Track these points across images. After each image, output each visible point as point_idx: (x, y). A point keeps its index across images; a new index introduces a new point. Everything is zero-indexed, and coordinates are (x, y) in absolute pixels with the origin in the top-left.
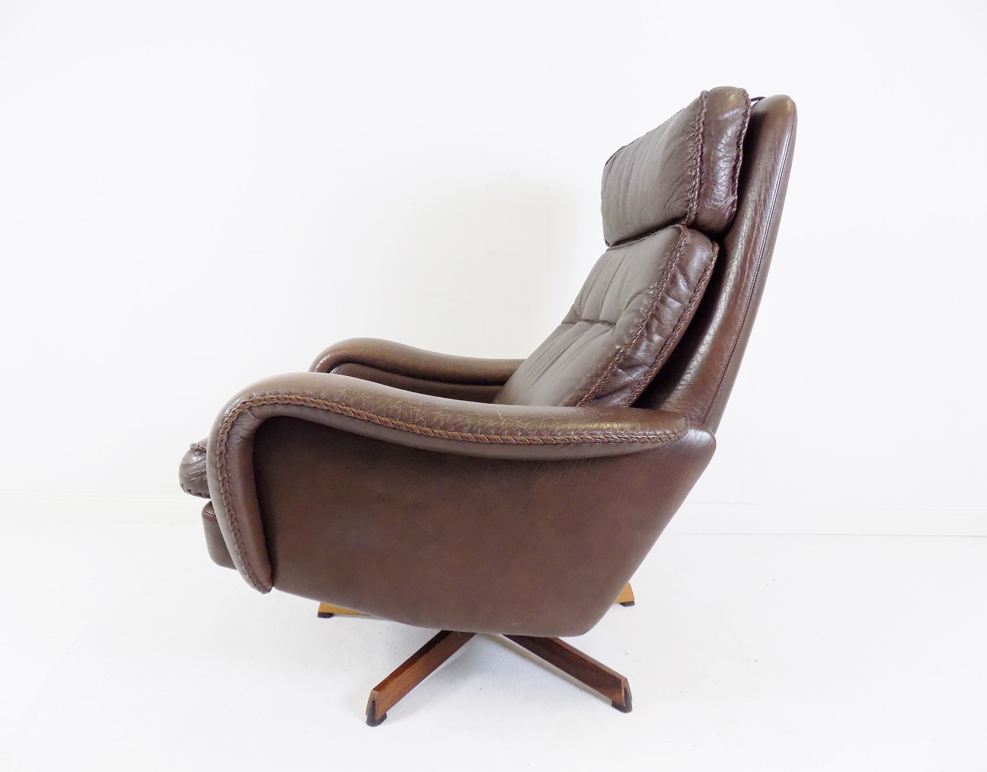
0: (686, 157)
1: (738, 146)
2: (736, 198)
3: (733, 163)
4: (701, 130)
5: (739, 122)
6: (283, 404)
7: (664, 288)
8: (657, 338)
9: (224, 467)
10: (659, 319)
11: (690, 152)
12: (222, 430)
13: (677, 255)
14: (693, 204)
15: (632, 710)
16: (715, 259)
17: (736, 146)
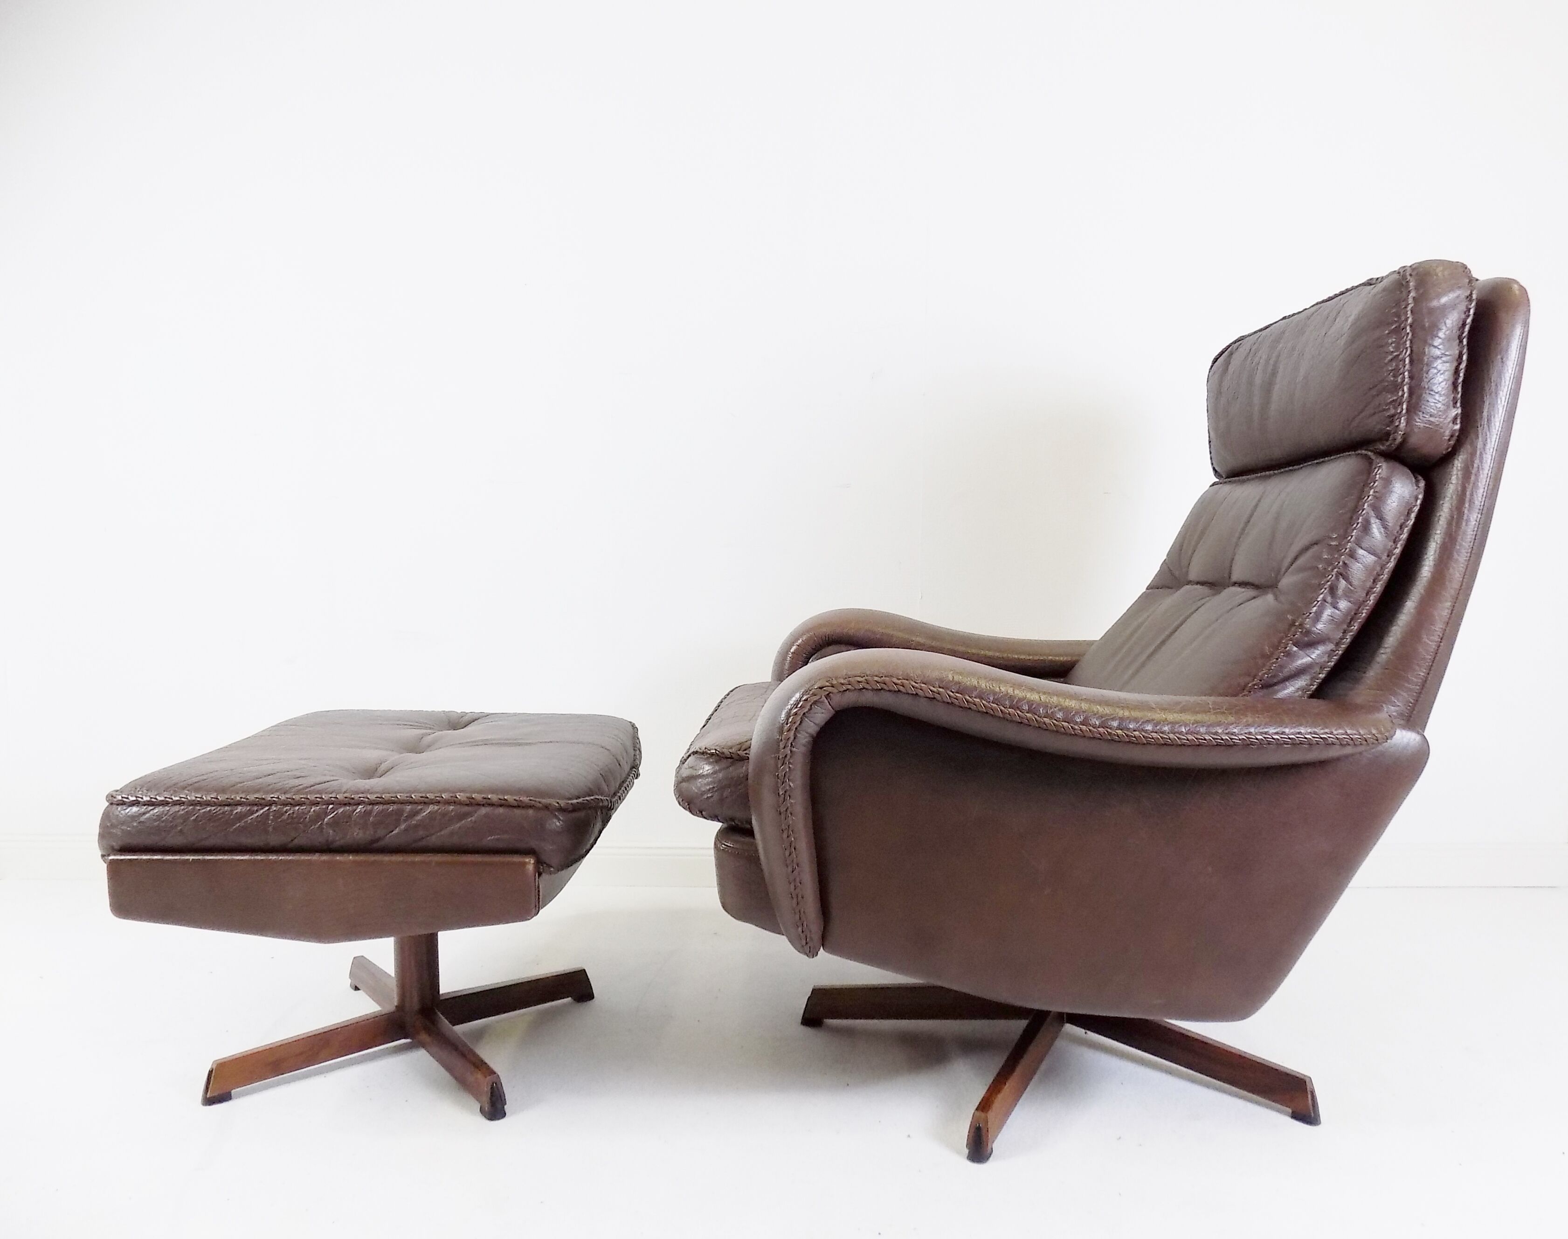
0: (1385, 358)
1: (1461, 342)
2: (1459, 411)
3: (1455, 364)
4: (1410, 321)
5: (1462, 307)
6: (873, 690)
7: (1353, 537)
8: (1343, 604)
9: (787, 776)
10: (1346, 579)
11: (1392, 350)
12: (788, 725)
13: (1369, 492)
14: (1400, 422)
15: (1320, 1123)
16: (1421, 497)
17: (1458, 341)
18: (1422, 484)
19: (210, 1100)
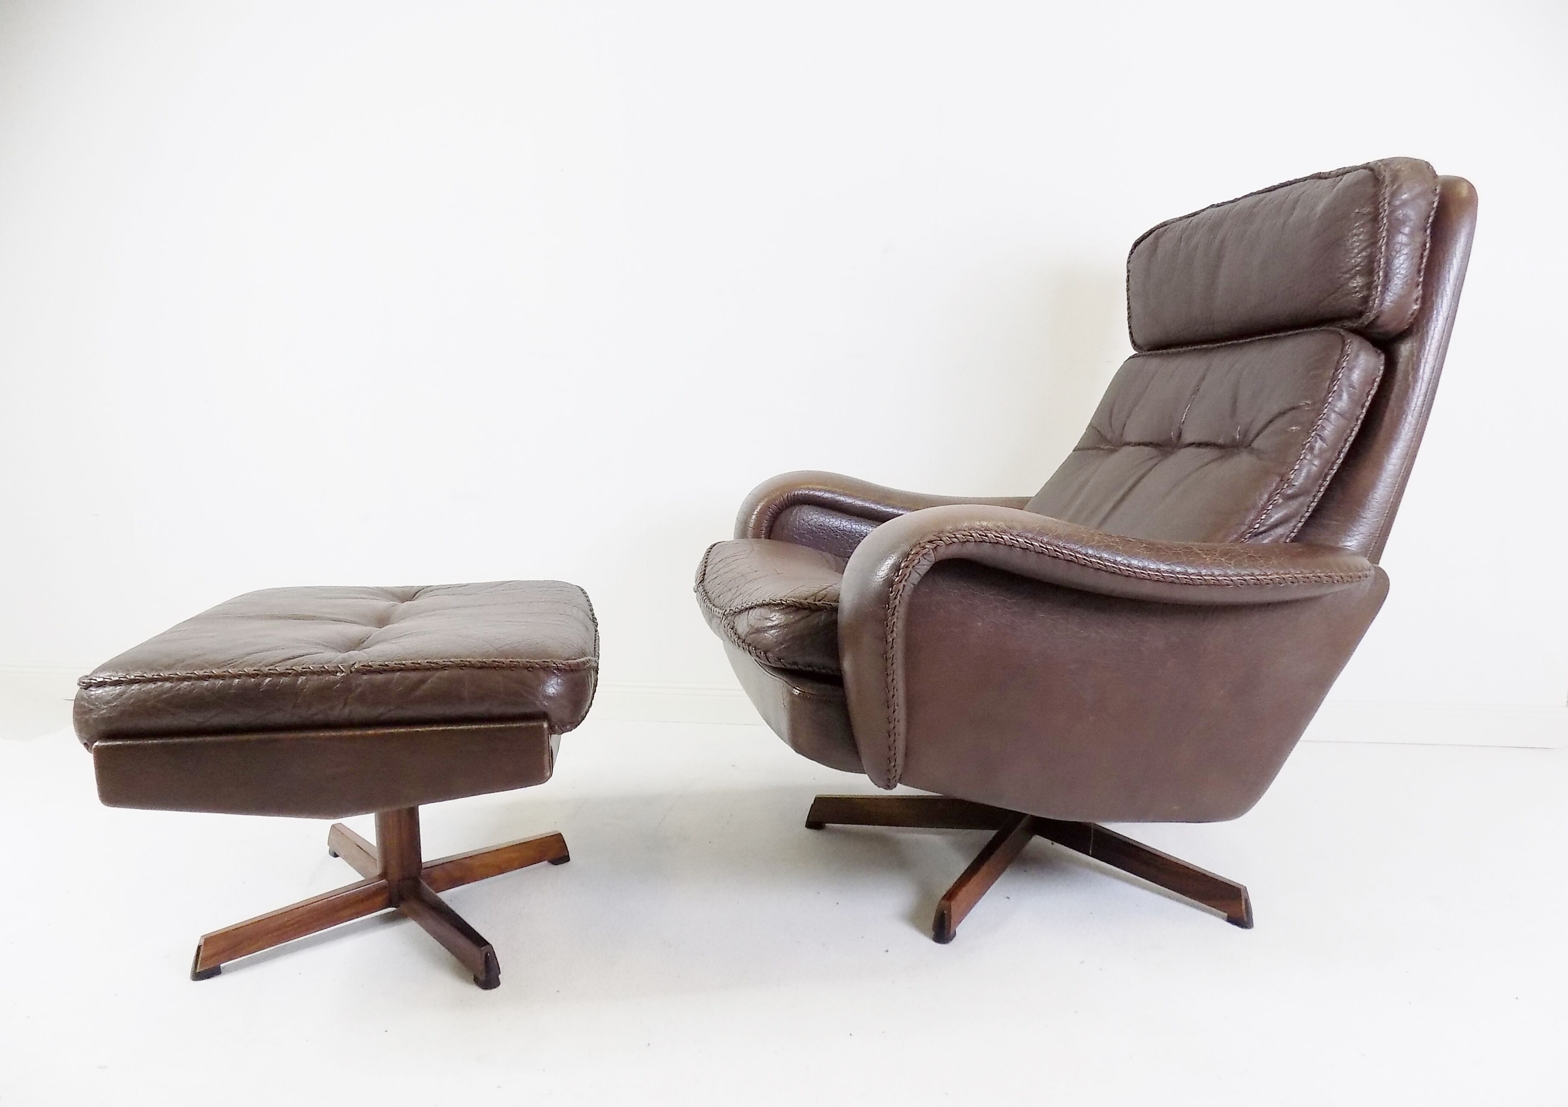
1: (1426, 231)
3: (1420, 251)
5: (1429, 199)
7: (1330, 403)
10: (1323, 439)
12: (899, 578)
13: (1343, 364)
14: (1374, 302)
15: (1253, 927)
16: (1382, 369)
17: (1423, 230)
18: (1383, 357)
19: (198, 976)
